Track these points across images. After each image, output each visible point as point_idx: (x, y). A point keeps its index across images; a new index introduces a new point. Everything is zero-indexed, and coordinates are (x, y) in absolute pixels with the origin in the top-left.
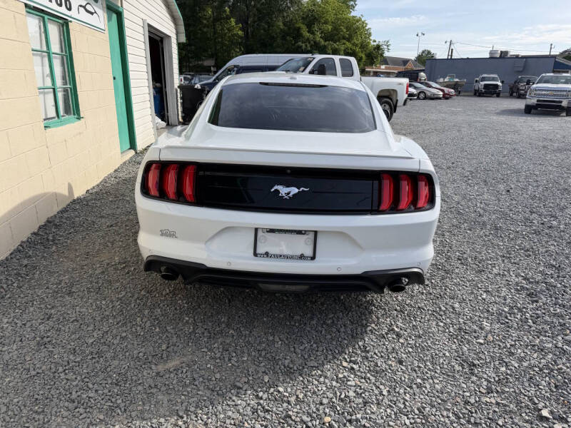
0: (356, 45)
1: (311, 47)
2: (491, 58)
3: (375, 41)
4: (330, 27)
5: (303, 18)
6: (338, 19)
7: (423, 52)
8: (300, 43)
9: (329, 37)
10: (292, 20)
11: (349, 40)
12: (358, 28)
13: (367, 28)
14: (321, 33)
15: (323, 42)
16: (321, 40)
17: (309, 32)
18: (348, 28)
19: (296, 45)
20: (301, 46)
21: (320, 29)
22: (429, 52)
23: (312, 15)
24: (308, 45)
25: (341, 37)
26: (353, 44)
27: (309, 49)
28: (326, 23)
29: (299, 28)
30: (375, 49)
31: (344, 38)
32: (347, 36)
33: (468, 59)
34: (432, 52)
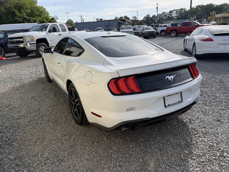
0: (44, 18)
1: (22, 19)
2: (97, 21)
3: (50, 16)
4: (29, 11)
5: (14, 7)
6: (32, 7)
7: (69, 20)
8: (17, 18)
9: (30, 15)
10: (9, 8)
11: (39, 16)
12: (42, 11)
13: (46, 11)
14: (26, 13)
15: (28, 18)
16: (27, 17)
17: (19, 13)
18: (38, 11)
19: (15, 19)
20: (18, 20)
21: (25, 12)
22: (71, 20)
23: (19, 5)
24: (21, 19)
25: (36, 15)
26: (42, 18)
27: (22, 21)
28: (26, 9)
29: (14, 12)
30: (52, 19)
31: (37, 15)
32: (38, 15)
33: (89, 22)
34: (72, 20)
